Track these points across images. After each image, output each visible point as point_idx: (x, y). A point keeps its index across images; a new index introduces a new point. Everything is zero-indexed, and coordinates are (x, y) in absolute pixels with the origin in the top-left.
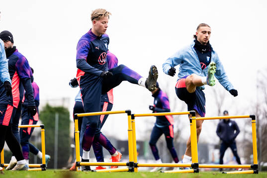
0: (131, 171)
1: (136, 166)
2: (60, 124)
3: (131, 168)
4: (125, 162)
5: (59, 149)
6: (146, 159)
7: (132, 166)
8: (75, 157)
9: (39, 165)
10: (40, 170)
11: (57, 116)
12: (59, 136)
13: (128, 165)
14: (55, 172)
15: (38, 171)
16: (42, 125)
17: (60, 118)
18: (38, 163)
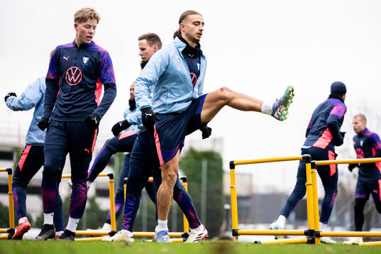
0: (311, 242)
1: (318, 235)
2: (209, 176)
3: (310, 239)
4: (302, 230)
5: (208, 211)
6: (332, 226)
7: (313, 235)
8: (230, 222)
9: (180, 234)
10: (181, 242)
11: (204, 164)
12: (208, 193)
13: (306, 234)
14: (202, 243)
15: (178, 242)
16: (183, 176)
17: (209, 167)
18: (178, 231)
